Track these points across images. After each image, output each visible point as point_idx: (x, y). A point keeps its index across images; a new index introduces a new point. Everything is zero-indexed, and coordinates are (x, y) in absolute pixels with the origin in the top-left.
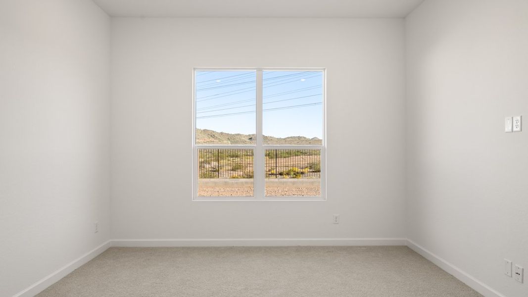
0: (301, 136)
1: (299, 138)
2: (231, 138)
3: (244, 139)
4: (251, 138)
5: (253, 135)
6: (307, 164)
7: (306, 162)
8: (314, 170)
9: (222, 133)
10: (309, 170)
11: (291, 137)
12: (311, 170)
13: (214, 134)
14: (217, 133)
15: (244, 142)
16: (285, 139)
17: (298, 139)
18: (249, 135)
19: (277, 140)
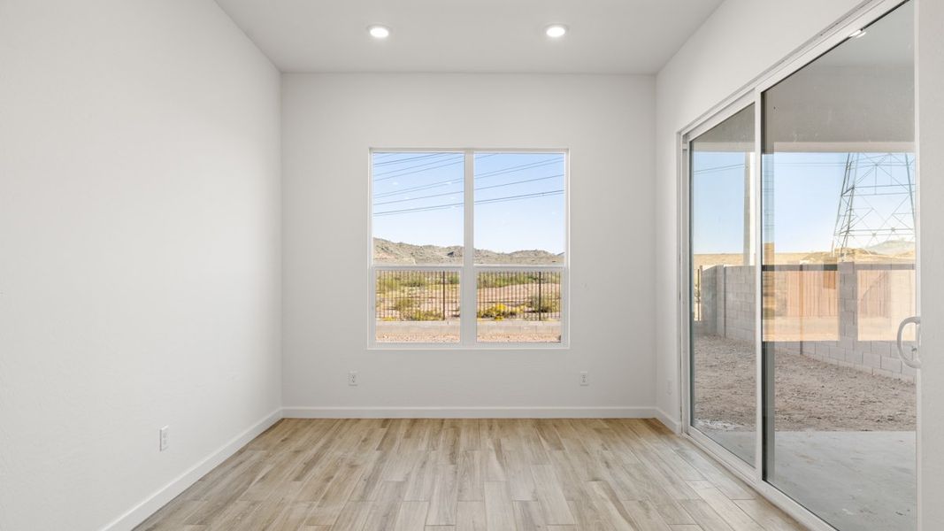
0: (539, 249)
1: (536, 253)
2: (416, 251)
3: (438, 253)
4: (452, 253)
5: (456, 247)
6: (528, 298)
7: (526, 296)
8: (534, 309)
9: (401, 245)
10: (526, 309)
11: (522, 251)
12: (530, 309)
13: (386, 245)
14: (393, 244)
15: (440, 260)
16: (510, 255)
17: (533, 255)
18: (449, 248)
19: (496, 256)
